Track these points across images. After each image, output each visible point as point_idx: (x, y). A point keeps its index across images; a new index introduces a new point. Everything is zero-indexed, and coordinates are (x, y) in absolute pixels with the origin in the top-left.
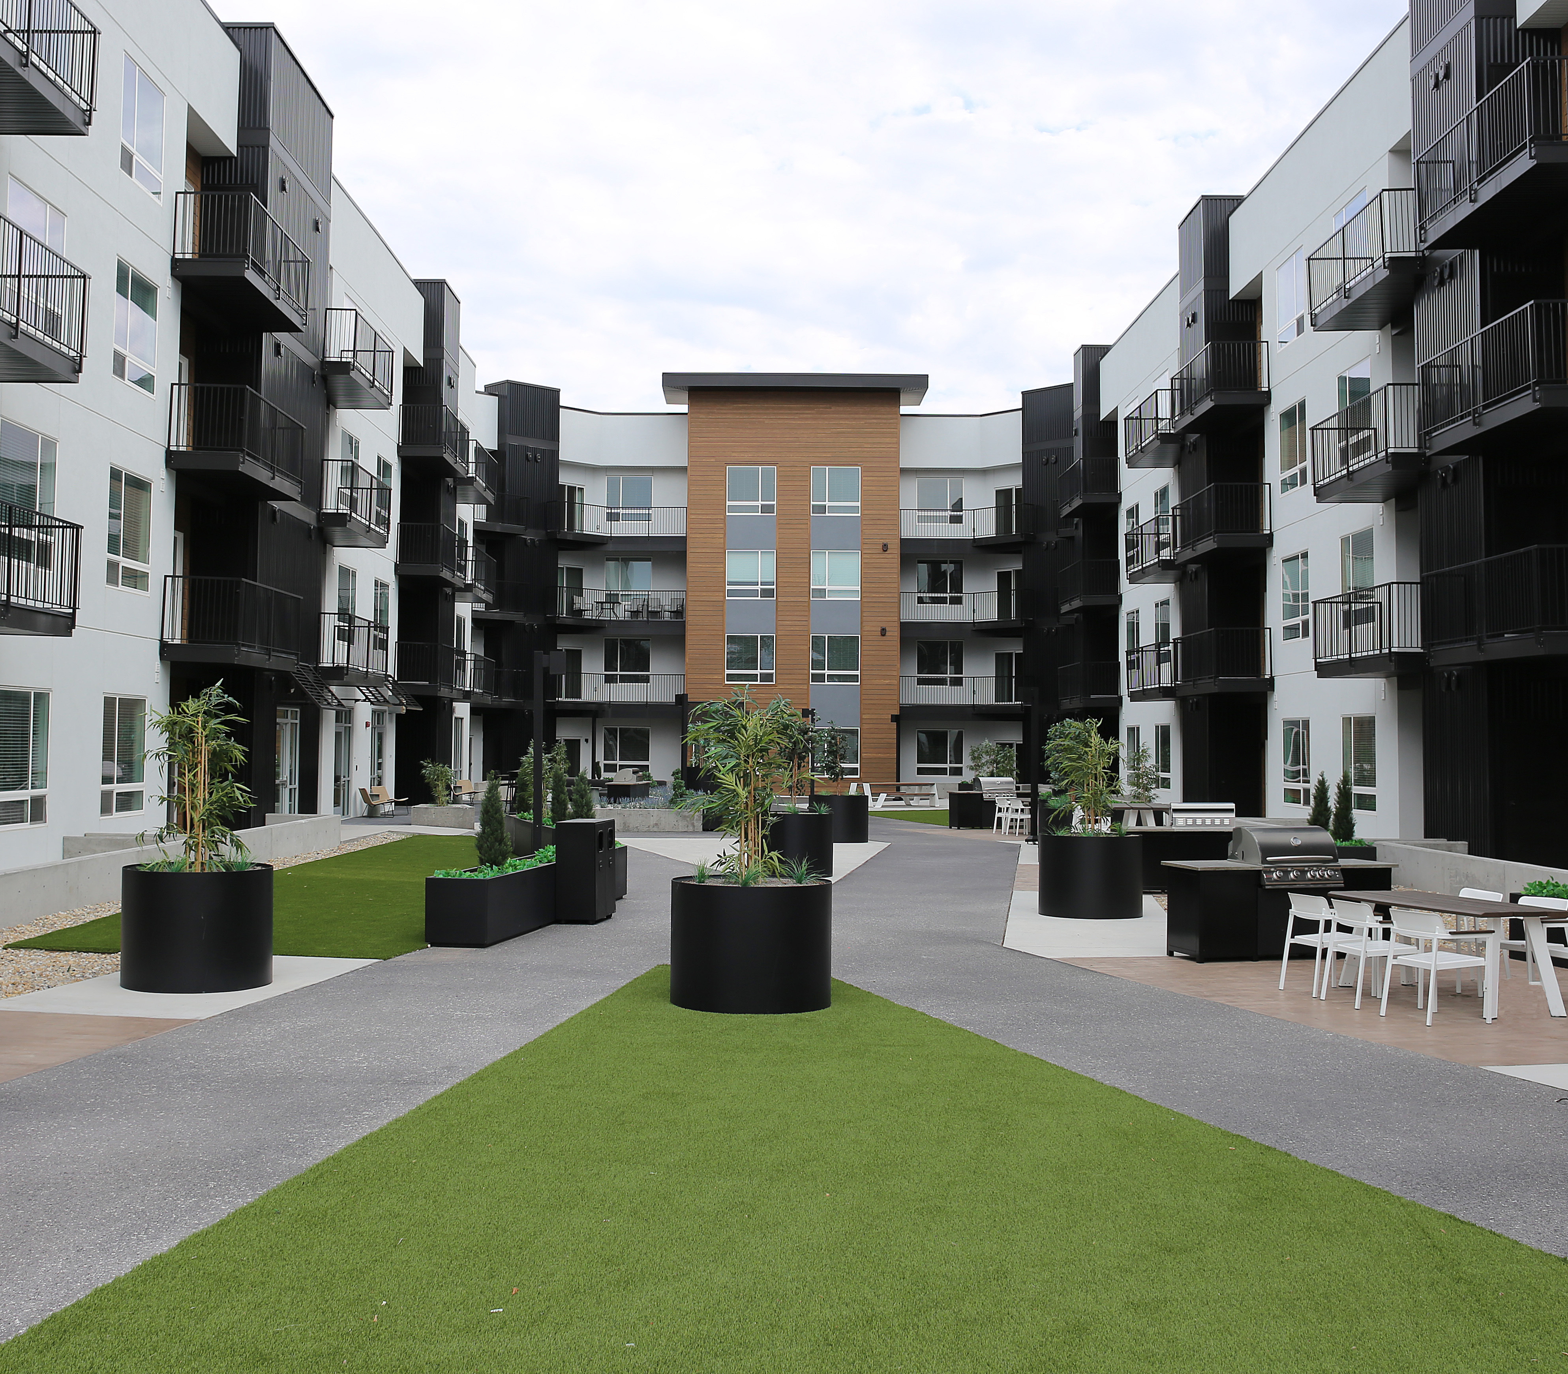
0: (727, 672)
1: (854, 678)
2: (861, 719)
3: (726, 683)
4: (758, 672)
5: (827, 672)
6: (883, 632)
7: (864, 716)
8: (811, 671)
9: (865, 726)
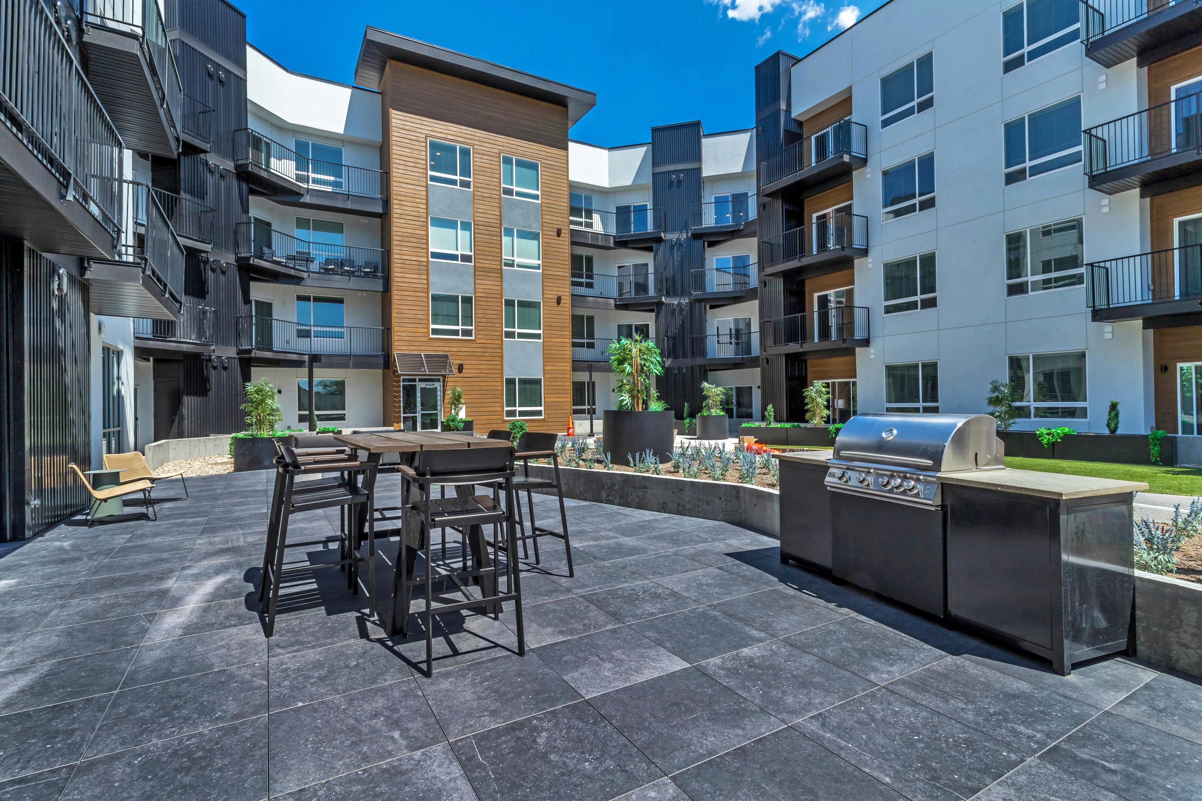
0: (432, 326)
1: (538, 336)
2: (544, 370)
3: (432, 336)
4: (459, 328)
5: (517, 330)
6: (559, 301)
7: (546, 368)
8: (504, 329)
9: (547, 376)
